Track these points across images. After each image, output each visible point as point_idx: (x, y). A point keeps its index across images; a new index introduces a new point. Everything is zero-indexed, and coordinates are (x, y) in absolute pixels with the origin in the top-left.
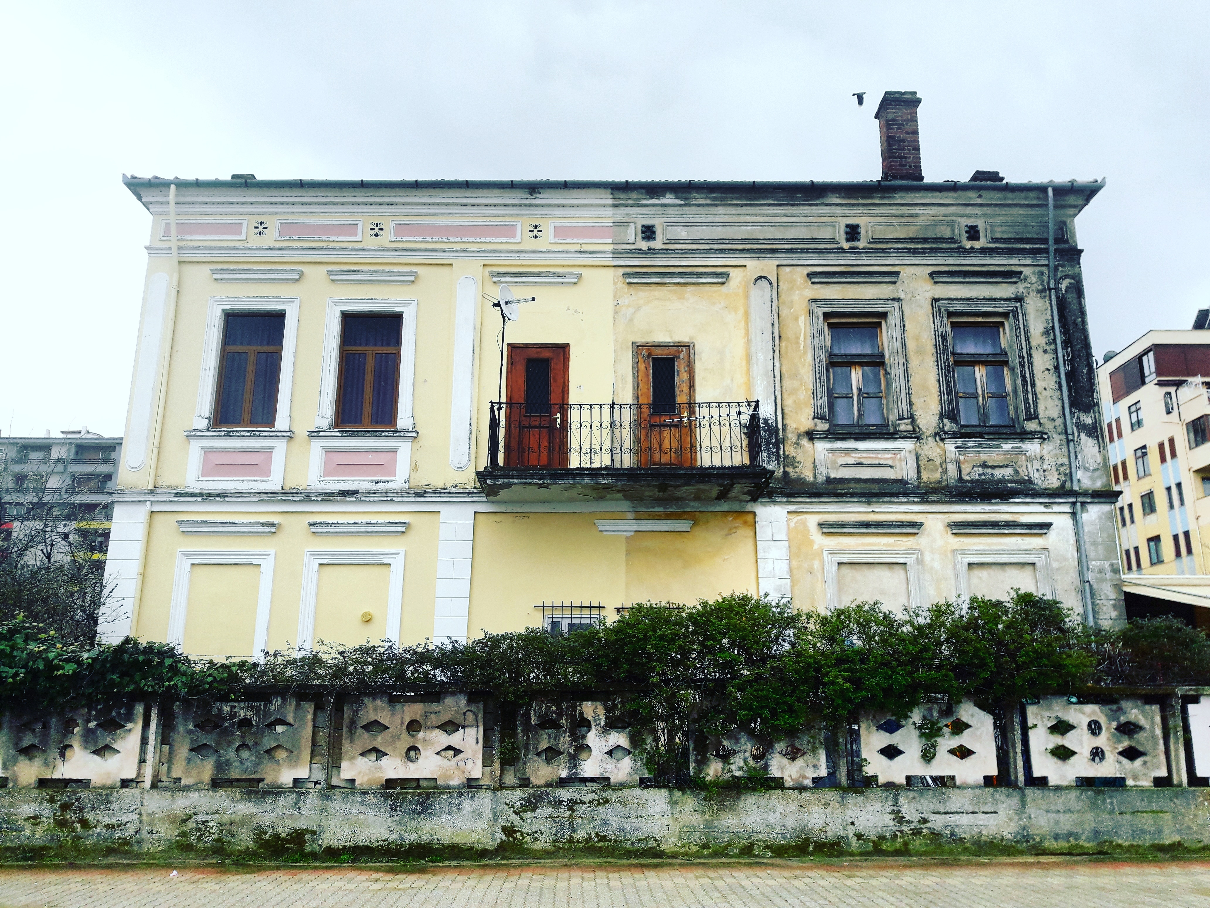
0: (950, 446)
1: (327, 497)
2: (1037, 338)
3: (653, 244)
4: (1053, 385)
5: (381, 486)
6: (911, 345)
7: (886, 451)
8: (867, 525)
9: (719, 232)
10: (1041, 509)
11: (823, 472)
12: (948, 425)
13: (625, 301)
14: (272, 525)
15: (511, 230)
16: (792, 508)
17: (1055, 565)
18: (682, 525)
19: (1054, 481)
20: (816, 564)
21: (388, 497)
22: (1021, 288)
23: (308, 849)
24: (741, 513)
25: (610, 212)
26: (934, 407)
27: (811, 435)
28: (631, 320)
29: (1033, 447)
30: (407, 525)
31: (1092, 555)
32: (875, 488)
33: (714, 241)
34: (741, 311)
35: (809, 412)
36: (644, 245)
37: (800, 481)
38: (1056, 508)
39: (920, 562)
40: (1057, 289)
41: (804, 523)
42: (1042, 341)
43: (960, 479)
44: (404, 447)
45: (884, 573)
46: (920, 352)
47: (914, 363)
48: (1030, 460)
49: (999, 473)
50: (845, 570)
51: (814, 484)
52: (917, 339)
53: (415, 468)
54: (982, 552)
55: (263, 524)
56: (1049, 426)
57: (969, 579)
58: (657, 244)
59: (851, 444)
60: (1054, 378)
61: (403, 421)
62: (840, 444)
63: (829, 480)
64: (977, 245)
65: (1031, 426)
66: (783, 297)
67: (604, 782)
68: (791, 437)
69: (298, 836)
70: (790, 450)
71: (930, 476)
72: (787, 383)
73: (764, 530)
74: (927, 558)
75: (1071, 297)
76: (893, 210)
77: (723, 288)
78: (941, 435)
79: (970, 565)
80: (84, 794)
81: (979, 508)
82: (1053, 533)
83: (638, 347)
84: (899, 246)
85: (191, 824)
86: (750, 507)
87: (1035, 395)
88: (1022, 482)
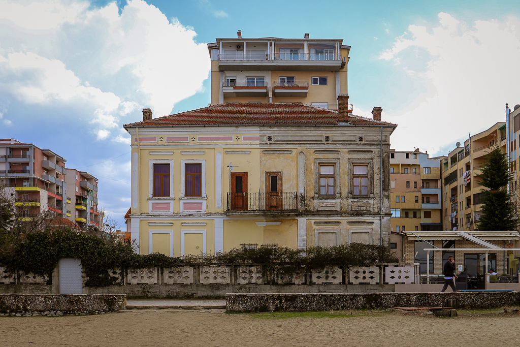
0: (350, 201)
1: (185, 216)
2: (376, 170)
3: (271, 142)
4: (379, 184)
5: (199, 213)
6: (342, 172)
7: (333, 202)
8: (326, 223)
9: (290, 138)
10: (372, 218)
11: (316, 208)
12: (350, 195)
13: (263, 159)
14: (172, 223)
15: (230, 138)
16: (308, 218)
17: (374, 233)
18: (279, 223)
19: (376, 211)
20: (313, 233)
21: (200, 216)
22: (373, 155)
23: (194, 297)
24: (294, 220)
25: (259, 132)
26: (347, 190)
27: (313, 198)
28: (265, 165)
29: (371, 201)
30: (206, 223)
31: (384, 230)
32: (329, 213)
33: (288, 141)
34: (296, 162)
35: (313, 191)
36: (268, 142)
37: (310, 211)
38: (376, 218)
39: (340, 232)
40: (382, 156)
41: (311, 222)
42: (377, 171)
43: (352, 210)
44: (204, 202)
45: (331, 235)
46: (344, 174)
47: (342, 178)
48: (370, 205)
49: (362, 208)
50: (321, 234)
51: (313, 212)
52: (343, 170)
53: (207, 207)
54: (356, 229)
55: (170, 223)
56: (376, 196)
57: (352, 236)
58: (272, 142)
59: (324, 201)
60: (379, 182)
61: (203, 195)
62: (321, 201)
63: (318, 211)
64: (362, 143)
65: (372, 195)
66: (307, 158)
67: (256, 284)
68: (308, 199)
69: (192, 294)
70: (308, 202)
71: (344, 209)
72: (307, 183)
73: (300, 224)
74: (342, 231)
75: (386, 158)
76: (339, 132)
77: (291, 155)
78: (347, 198)
79: (352, 233)
80: (147, 286)
81: (356, 218)
82: (374, 225)
83: (267, 173)
84: (340, 143)
85: (170, 292)
86: (297, 218)
87: (374, 187)
88: (368, 211)
